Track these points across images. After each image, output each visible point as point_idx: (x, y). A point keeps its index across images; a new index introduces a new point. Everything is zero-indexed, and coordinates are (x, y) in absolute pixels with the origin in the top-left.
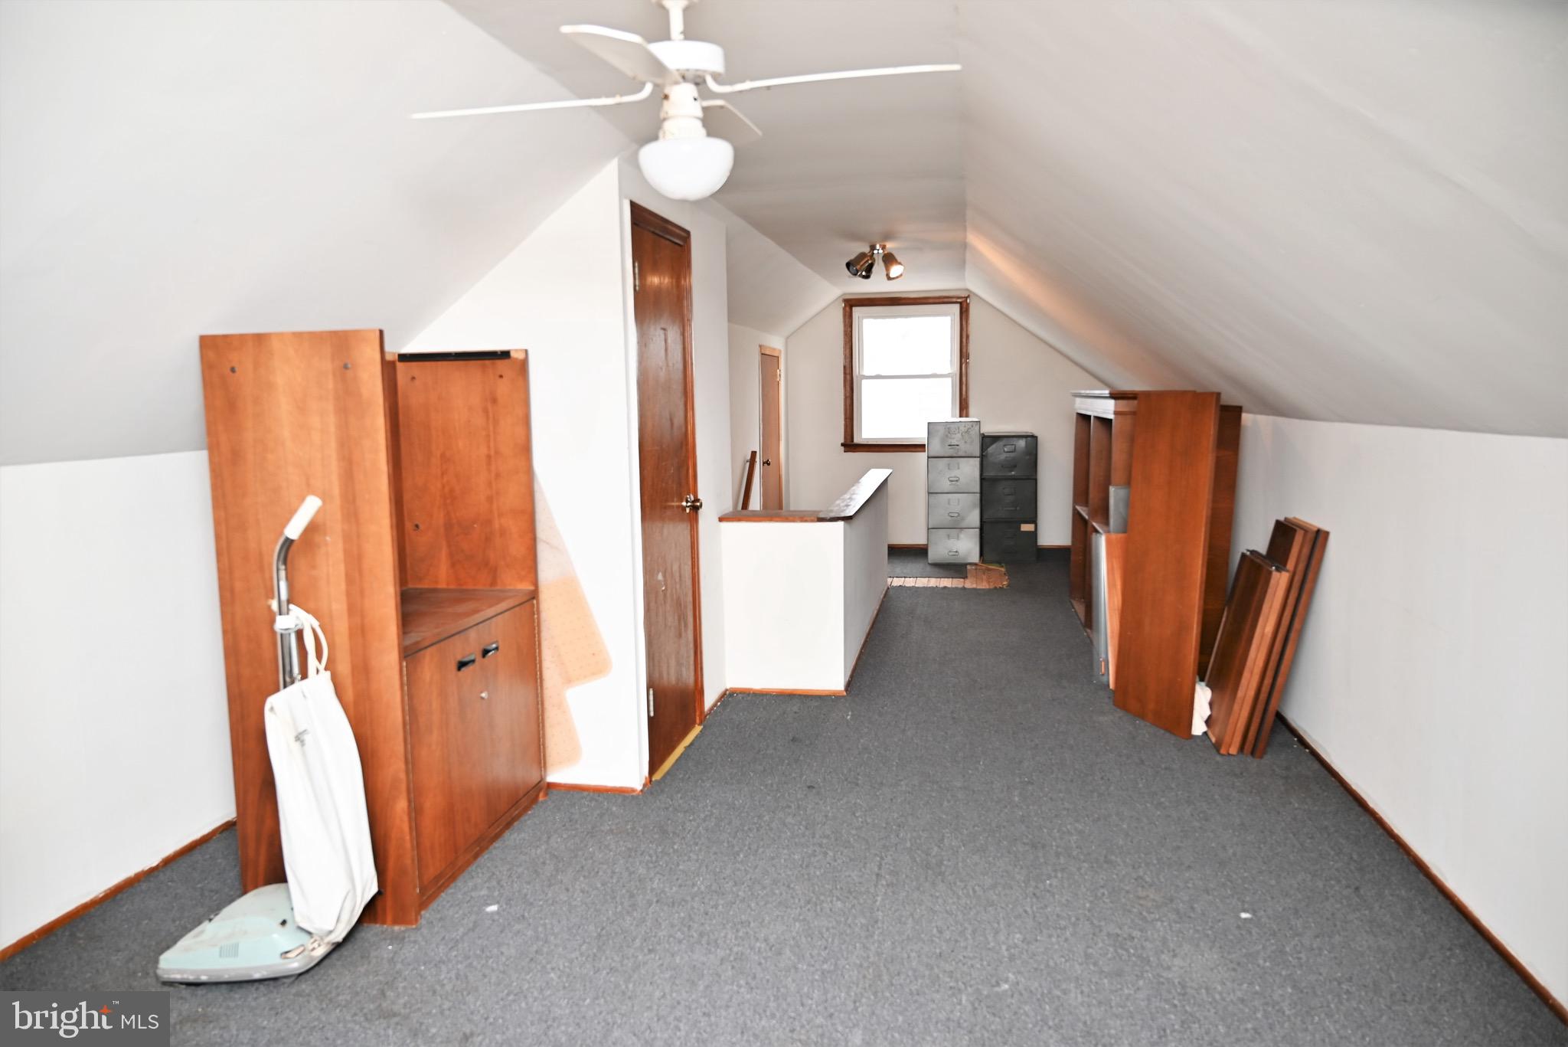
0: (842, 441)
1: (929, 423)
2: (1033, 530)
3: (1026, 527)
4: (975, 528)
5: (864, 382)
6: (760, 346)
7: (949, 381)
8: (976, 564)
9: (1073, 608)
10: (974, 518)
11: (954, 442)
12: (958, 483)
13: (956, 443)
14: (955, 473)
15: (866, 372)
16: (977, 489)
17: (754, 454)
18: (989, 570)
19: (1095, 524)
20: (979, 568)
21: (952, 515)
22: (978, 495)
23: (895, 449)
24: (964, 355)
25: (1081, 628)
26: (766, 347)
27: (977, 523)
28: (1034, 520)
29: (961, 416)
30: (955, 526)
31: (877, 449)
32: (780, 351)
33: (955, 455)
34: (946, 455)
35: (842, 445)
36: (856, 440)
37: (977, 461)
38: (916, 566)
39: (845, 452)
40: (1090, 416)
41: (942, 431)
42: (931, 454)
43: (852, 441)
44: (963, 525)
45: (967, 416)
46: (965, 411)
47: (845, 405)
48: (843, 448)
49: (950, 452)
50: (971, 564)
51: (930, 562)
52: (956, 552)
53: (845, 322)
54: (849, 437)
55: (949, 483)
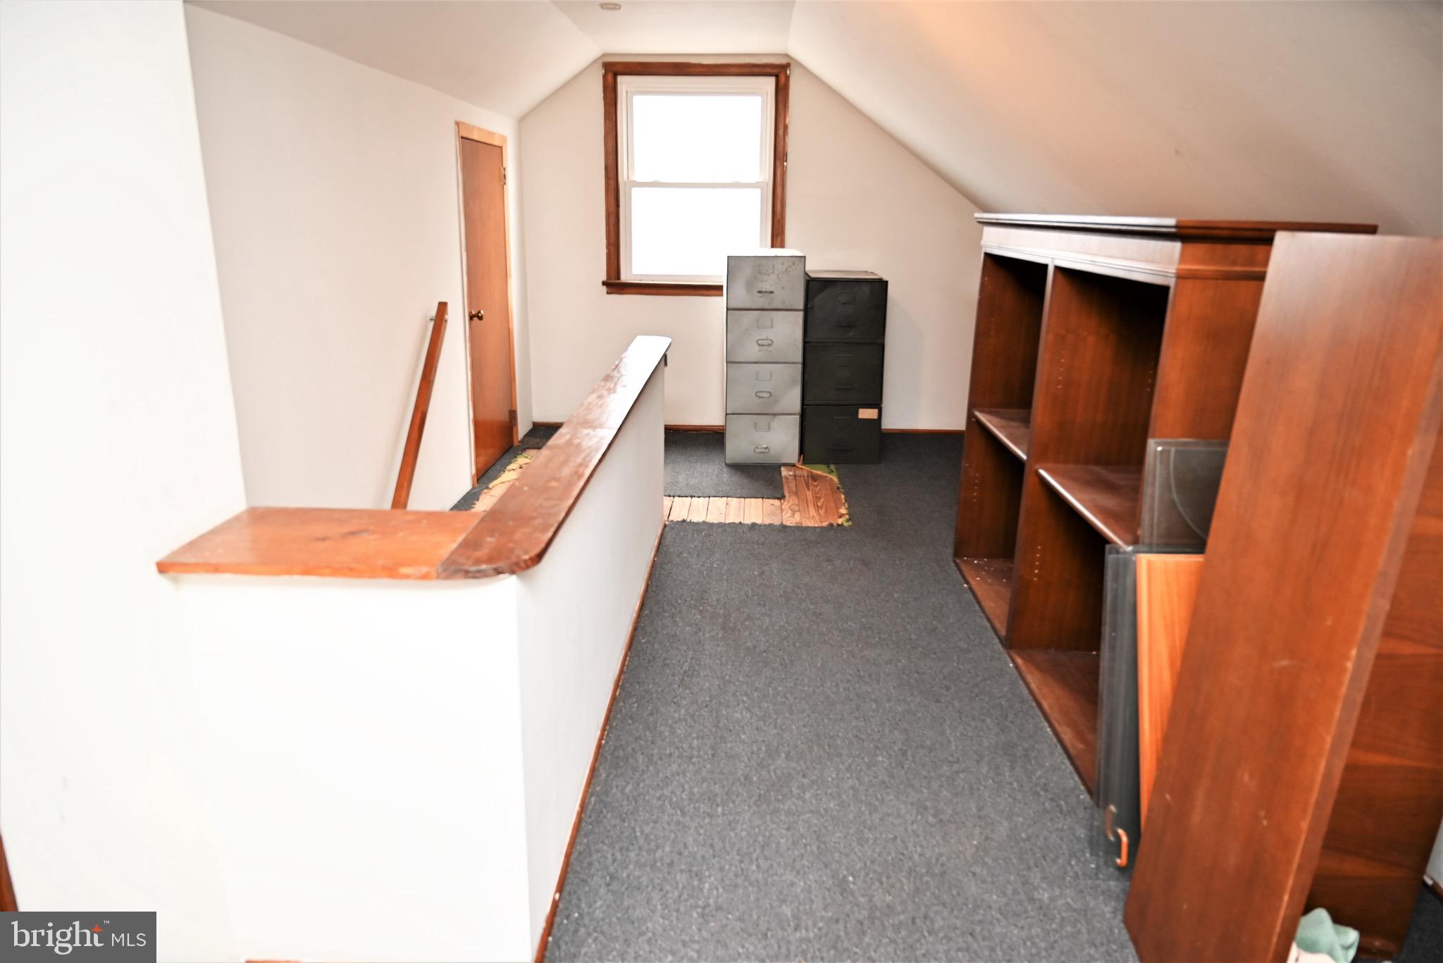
0: (604, 278)
1: (728, 257)
2: (875, 417)
3: (866, 414)
4: (794, 414)
5: (636, 194)
6: (457, 124)
7: (757, 193)
8: (793, 465)
9: (967, 582)
10: (792, 399)
11: (767, 287)
12: (771, 348)
13: (772, 289)
14: (764, 334)
15: (638, 176)
16: (798, 356)
17: (443, 307)
18: (814, 478)
19: (1042, 472)
20: (798, 473)
21: (761, 395)
22: (800, 366)
23: (679, 291)
24: (780, 155)
25: (999, 647)
26: (472, 128)
27: (796, 406)
28: (877, 403)
29: (773, 246)
30: (766, 413)
31: (654, 291)
32: (504, 138)
33: (768, 307)
34: (754, 307)
35: (604, 283)
36: (625, 277)
37: (801, 314)
38: (707, 470)
39: (608, 293)
40: (1045, 267)
41: (747, 271)
42: (732, 305)
43: (618, 277)
44: (778, 409)
45: (782, 246)
46: (779, 239)
47: (608, 224)
48: (604, 289)
49: (760, 302)
50: (786, 465)
51: (727, 462)
52: (767, 448)
53: (605, 98)
54: (613, 274)
55: (757, 348)
